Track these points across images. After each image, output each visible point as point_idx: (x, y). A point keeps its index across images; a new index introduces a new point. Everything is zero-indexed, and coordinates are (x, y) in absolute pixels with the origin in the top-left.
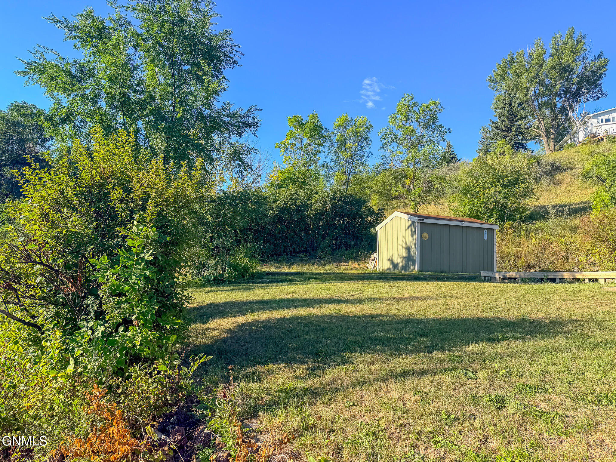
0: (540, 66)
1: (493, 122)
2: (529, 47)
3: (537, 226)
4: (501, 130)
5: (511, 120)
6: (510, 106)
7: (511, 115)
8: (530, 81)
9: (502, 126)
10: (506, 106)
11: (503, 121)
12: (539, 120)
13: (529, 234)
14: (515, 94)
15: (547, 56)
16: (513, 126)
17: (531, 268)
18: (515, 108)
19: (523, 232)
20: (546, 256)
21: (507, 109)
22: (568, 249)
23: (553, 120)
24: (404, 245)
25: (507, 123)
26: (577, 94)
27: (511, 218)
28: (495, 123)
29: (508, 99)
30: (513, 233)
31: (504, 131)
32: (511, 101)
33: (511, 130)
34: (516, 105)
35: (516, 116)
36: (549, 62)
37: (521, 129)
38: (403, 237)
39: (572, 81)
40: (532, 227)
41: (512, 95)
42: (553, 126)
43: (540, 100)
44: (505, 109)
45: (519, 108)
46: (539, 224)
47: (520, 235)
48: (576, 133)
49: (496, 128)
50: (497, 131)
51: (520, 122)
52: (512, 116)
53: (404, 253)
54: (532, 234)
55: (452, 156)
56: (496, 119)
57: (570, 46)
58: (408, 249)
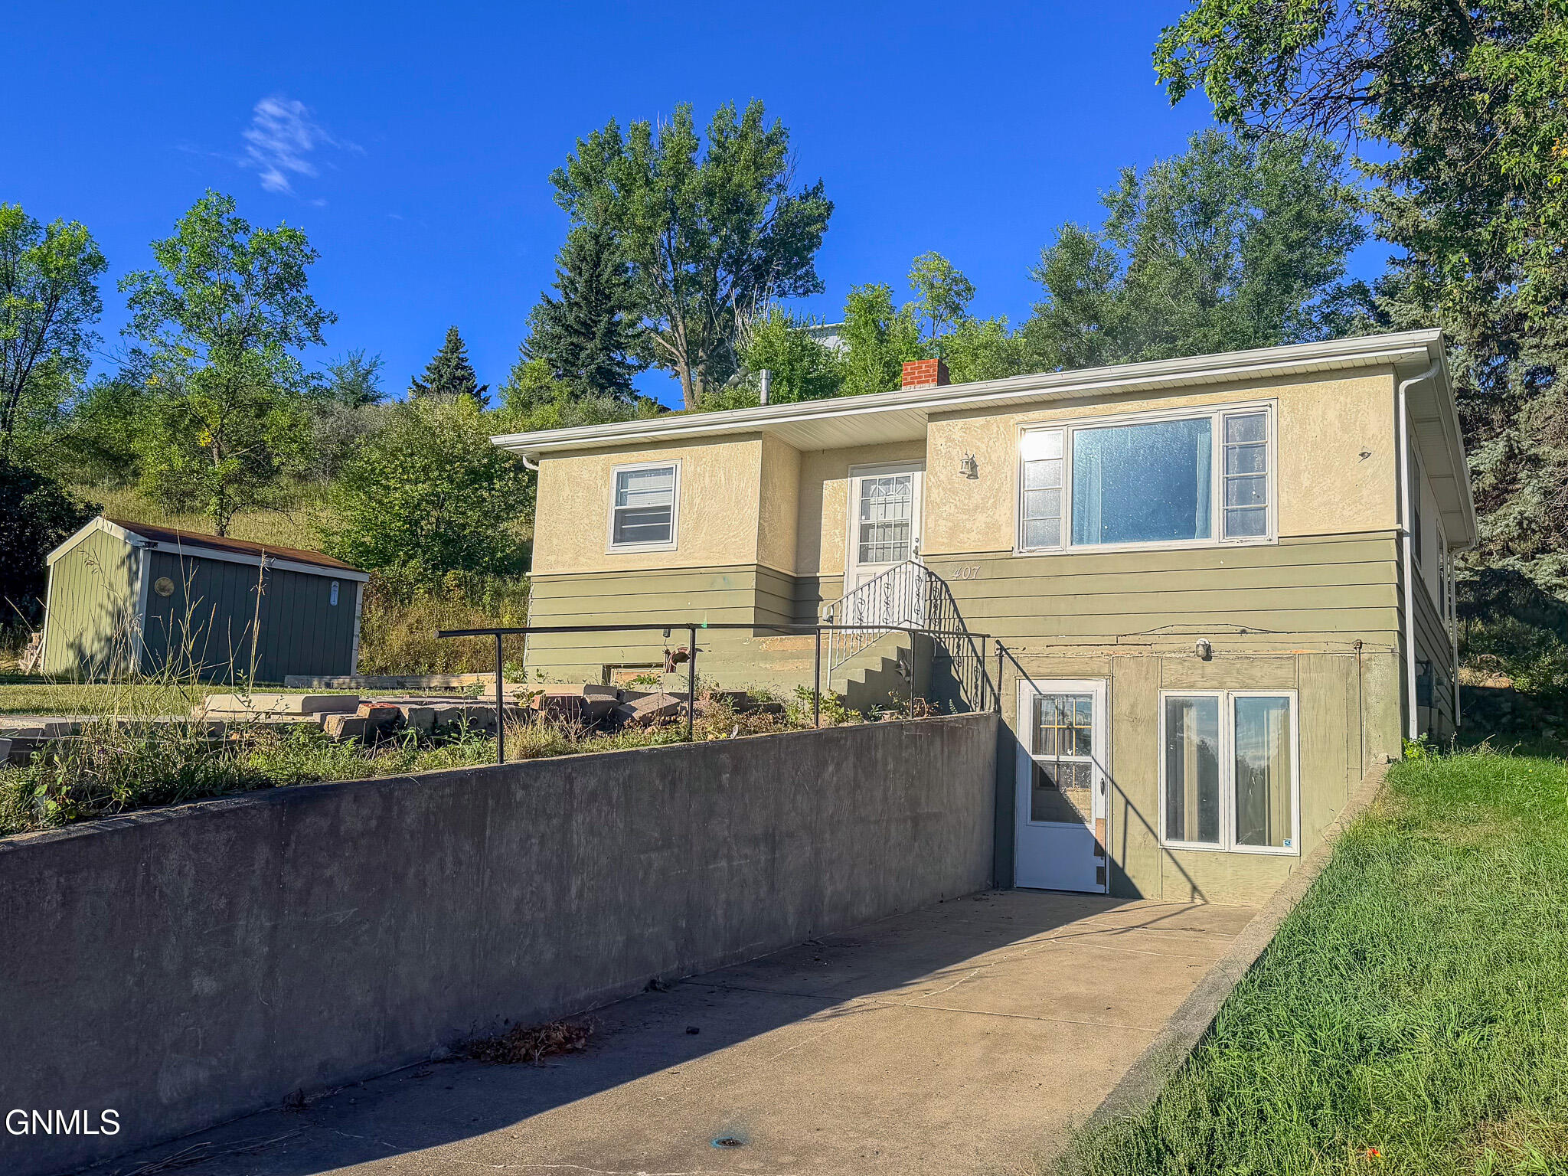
0: (680, 177)
1: (549, 302)
4: (567, 327)
7: (597, 293)
8: (653, 212)
10: (585, 266)
15: (699, 157)
16: (599, 323)
18: (605, 276)
21: (586, 276)
23: (705, 327)
26: (760, 272)
31: (578, 333)
34: (609, 269)
35: (608, 298)
36: (701, 174)
37: (619, 335)
41: (601, 239)
42: (704, 340)
44: (581, 274)
49: (556, 320)
55: (459, 373)
56: (558, 297)
57: (751, 145)
58: (118, 616)
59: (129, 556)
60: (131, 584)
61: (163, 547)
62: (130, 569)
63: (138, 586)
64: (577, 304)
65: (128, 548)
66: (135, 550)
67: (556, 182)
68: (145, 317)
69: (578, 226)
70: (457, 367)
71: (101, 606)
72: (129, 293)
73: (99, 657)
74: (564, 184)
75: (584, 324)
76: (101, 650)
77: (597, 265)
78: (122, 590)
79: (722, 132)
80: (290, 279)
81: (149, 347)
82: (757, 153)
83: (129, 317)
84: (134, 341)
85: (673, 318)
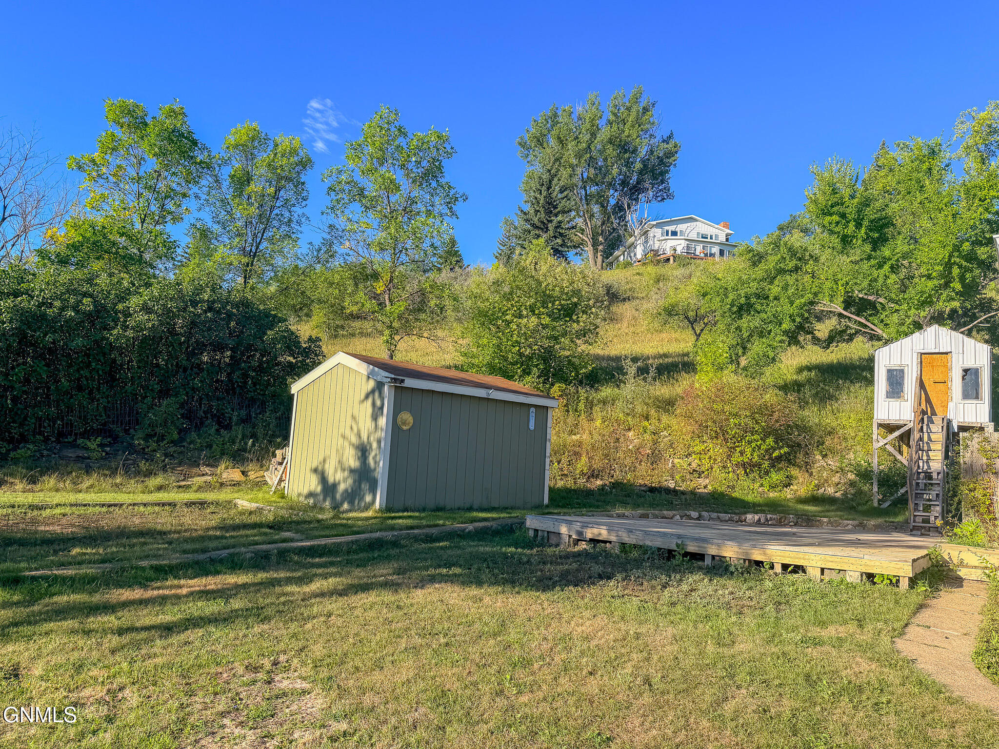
0: (593, 135)
1: (522, 211)
2: (579, 103)
3: (603, 394)
5: (549, 213)
6: (548, 189)
7: (549, 204)
9: (536, 220)
10: (544, 188)
11: (537, 211)
12: (586, 220)
13: (591, 409)
14: (556, 172)
16: (551, 221)
17: (597, 477)
18: (555, 194)
19: (581, 406)
20: (620, 454)
21: (544, 193)
22: (655, 443)
23: (603, 223)
24: (354, 440)
25: (543, 215)
27: (560, 376)
28: (525, 214)
29: (546, 177)
30: (565, 406)
31: (537, 228)
32: (550, 182)
33: (547, 228)
35: (555, 207)
36: (605, 133)
37: (562, 228)
38: (354, 418)
39: (634, 168)
40: (595, 396)
42: (602, 231)
43: (588, 188)
44: (541, 193)
45: (560, 196)
46: (607, 391)
47: (576, 410)
48: (633, 246)
49: (527, 220)
50: (527, 226)
51: (560, 218)
52: (550, 207)
53: (353, 462)
54: (597, 409)
57: (633, 114)
58: (363, 450)
62: (374, 406)
65: (372, 383)
68: (338, 201)
71: (344, 436)
75: (542, 222)
76: (345, 479)
78: (366, 424)
82: (639, 117)
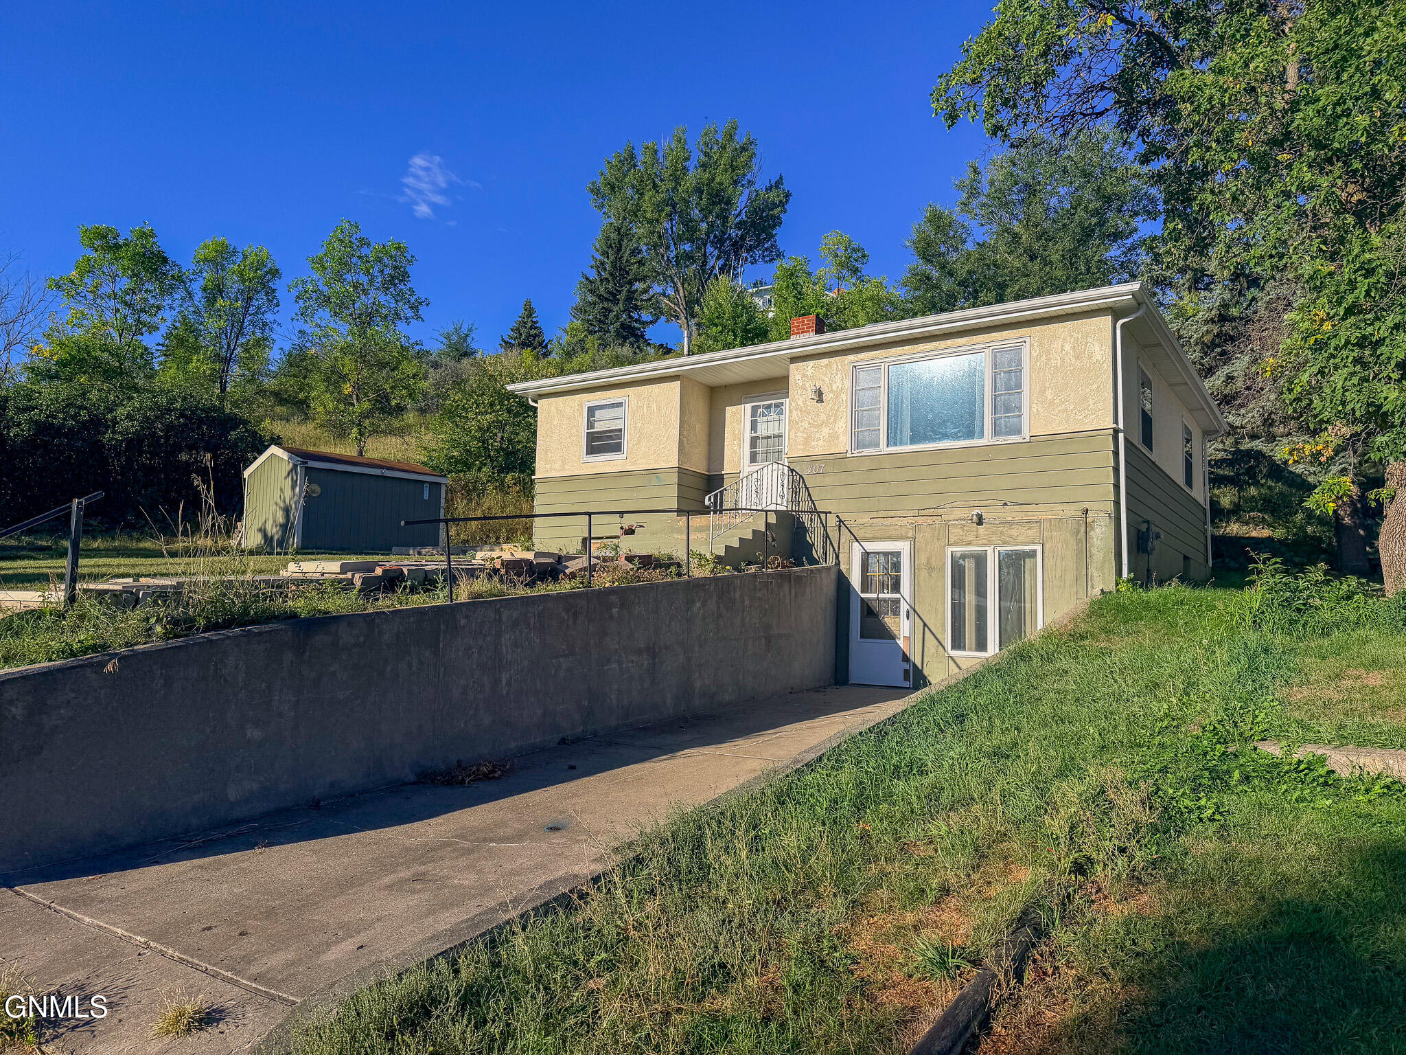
0: (677, 181)
1: (587, 279)
2: (665, 138)
4: (600, 296)
8: (658, 208)
9: (602, 290)
11: (603, 280)
12: (676, 286)
14: (628, 230)
15: (691, 165)
18: (625, 258)
21: (612, 258)
26: (737, 246)
28: (591, 282)
31: (606, 299)
34: (628, 252)
36: (693, 176)
39: (728, 222)
41: (622, 230)
42: (698, 300)
44: (608, 257)
49: (591, 291)
50: (590, 298)
55: (533, 332)
56: (593, 275)
57: (729, 152)
58: (287, 511)
59: (292, 470)
60: (293, 488)
61: (312, 464)
62: (292, 479)
63: (297, 490)
64: (606, 279)
65: (291, 465)
66: (295, 466)
67: (592, 191)
68: (306, 308)
69: (606, 222)
70: (531, 328)
71: (276, 504)
72: (295, 293)
73: (276, 538)
74: (596, 192)
75: (611, 293)
76: (277, 533)
77: (619, 250)
78: (288, 493)
79: (707, 144)
80: (400, 276)
81: (309, 328)
82: (734, 159)
83: (296, 308)
84: (300, 325)
85: (675, 284)
